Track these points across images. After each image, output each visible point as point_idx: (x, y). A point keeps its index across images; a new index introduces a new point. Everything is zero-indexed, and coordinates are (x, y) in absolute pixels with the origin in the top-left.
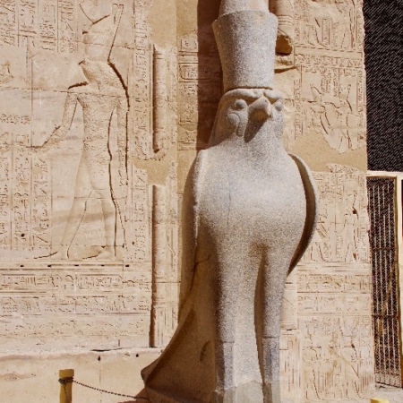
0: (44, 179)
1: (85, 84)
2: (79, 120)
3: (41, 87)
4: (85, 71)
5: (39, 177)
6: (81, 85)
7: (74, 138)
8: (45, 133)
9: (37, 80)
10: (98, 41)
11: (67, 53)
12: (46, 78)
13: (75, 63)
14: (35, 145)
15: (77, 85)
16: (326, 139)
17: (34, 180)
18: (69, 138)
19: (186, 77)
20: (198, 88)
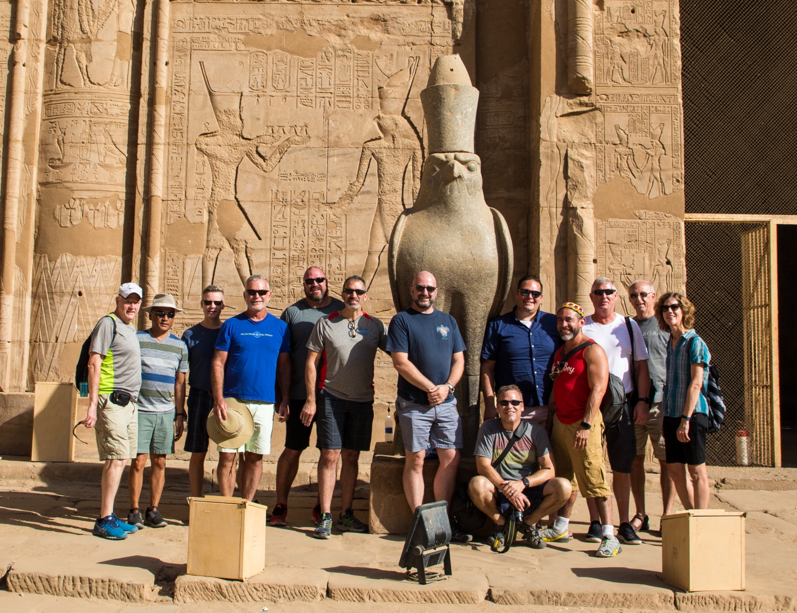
0: (339, 234)
1: (380, 138)
2: (373, 175)
3: (337, 145)
4: (380, 126)
5: (334, 232)
6: (376, 139)
7: (368, 192)
8: (339, 189)
9: (332, 138)
10: (393, 95)
11: (362, 110)
12: (341, 135)
13: (370, 119)
14: (330, 202)
15: (372, 140)
16: (634, 183)
17: (328, 235)
18: (364, 193)
19: (488, 124)
20: (500, 135)
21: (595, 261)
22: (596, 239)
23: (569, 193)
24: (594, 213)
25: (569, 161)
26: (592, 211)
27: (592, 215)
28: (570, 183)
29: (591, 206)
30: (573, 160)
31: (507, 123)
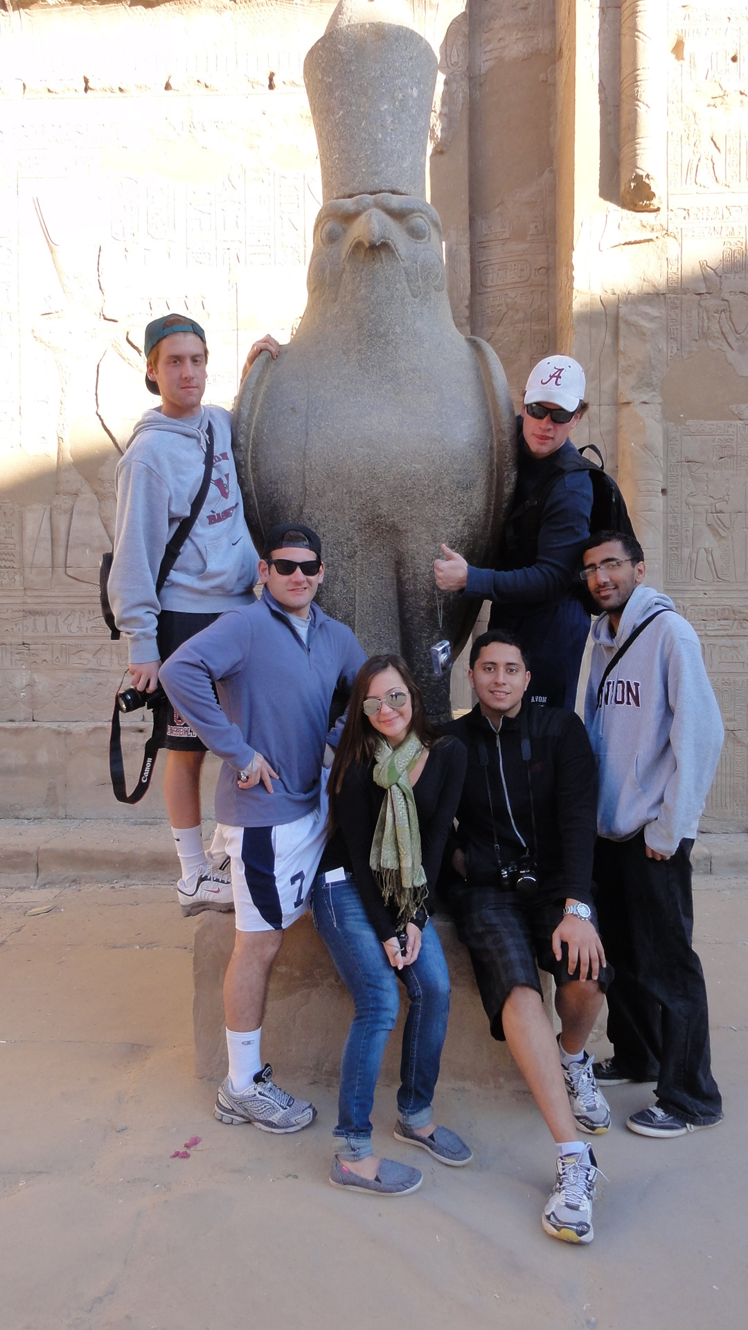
3: (251, 327)
16: (730, 359)
19: (489, 284)
20: (509, 300)
21: (664, 491)
22: (666, 455)
23: (620, 379)
24: (663, 412)
25: (622, 326)
26: (659, 408)
27: (658, 416)
28: (622, 363)
29: (660, 400)
30: (626, 322)
31: (519, 280)
